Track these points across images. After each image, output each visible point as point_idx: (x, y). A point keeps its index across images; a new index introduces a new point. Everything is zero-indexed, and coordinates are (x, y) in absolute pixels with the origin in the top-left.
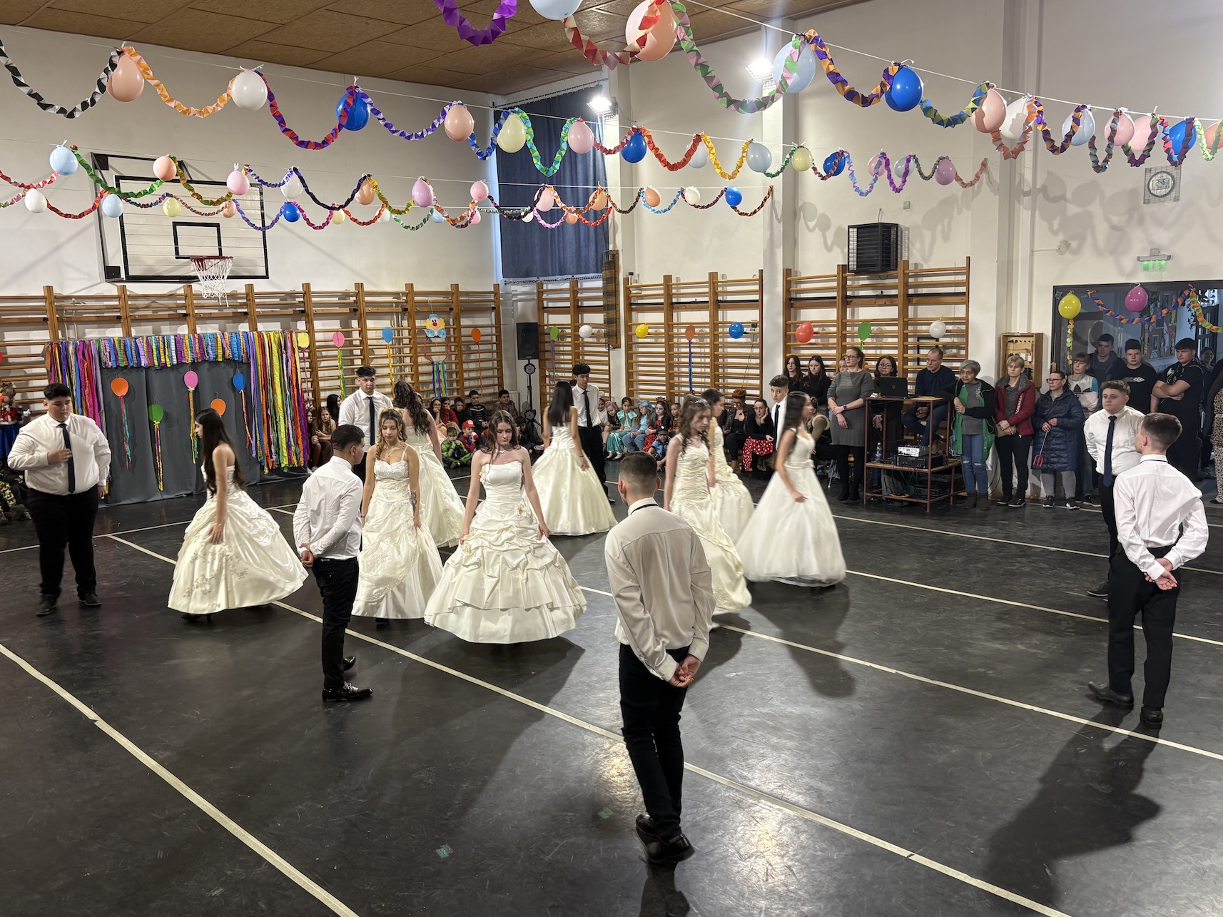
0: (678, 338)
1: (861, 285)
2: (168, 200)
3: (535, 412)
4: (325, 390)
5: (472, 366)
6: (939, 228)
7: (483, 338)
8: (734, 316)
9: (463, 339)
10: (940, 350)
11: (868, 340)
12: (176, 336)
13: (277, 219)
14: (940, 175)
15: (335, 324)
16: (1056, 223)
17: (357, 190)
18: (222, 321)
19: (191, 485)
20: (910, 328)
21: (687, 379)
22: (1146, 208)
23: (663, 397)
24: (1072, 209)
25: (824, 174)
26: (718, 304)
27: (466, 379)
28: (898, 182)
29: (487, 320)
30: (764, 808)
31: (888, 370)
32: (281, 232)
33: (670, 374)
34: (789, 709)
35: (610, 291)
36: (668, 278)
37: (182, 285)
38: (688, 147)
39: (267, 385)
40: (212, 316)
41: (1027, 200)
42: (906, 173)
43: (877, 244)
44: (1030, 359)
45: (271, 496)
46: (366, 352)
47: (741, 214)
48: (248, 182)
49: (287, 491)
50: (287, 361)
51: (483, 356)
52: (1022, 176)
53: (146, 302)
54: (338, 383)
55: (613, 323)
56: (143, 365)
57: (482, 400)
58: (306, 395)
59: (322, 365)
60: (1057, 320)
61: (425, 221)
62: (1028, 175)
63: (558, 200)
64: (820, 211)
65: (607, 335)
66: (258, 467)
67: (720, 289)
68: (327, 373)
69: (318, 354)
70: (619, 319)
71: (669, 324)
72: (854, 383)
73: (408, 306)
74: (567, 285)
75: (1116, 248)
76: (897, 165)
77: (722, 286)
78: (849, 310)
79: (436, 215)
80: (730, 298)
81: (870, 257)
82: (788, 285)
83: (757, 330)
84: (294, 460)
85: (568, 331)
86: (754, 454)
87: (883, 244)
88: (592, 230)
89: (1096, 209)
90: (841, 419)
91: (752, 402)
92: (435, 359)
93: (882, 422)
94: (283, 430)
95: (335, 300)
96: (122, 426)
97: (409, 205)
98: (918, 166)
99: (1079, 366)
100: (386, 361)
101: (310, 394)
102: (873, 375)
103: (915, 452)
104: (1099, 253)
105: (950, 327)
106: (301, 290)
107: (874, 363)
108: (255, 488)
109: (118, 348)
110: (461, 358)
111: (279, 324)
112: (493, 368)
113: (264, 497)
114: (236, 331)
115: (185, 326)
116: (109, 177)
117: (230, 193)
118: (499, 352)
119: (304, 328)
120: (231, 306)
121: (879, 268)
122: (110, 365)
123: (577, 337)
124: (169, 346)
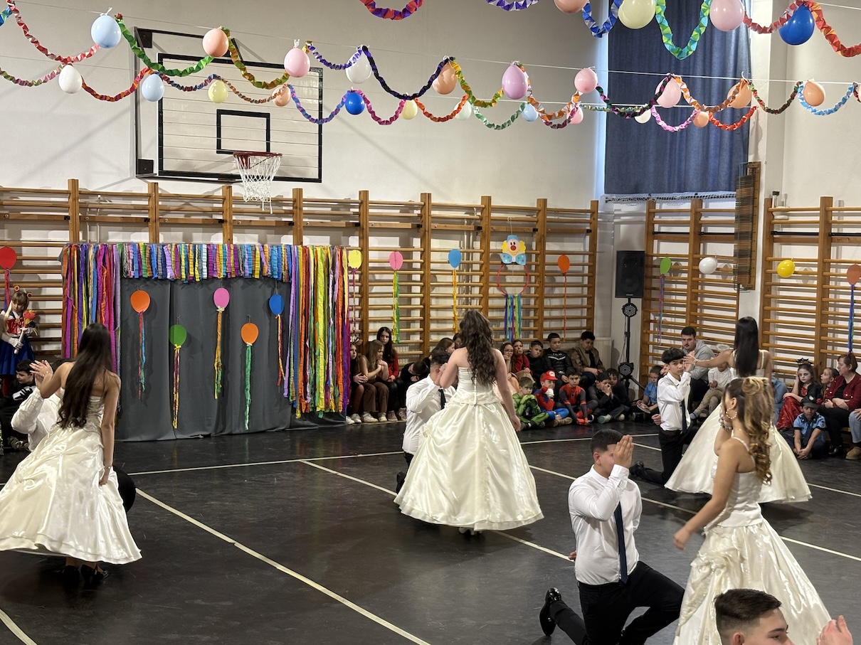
0: (837, 280)
2: (215, 83)
3: (632, 366)
4: (375, 321)
5: (556, 302)
9: (547, 268)
12: (208, 245)
13: (337, 110)
15: (394, 242)
17: (436, 76)
18: (263, 231)
19: (209, 425)
21: (847, 337)
27: (546, 319)
29: (579, 245)
32: (341, 127)
33: (822, 328)
35: (746, 215)
36: (827, 201)
37: (221, 185)
39: (308, 312)
40: (252, 224)
45: (301, 446)
46: (428, 281)
48: (308, 63)
49: (320, 441)
50: (334, 283)
51: (570, 291)
53: (179, 204)
54: (391, 314)
55: (746, 256)
56: (168, 277)
57: (564, 347)
58: (352, 325)
59: (374, 291)
61: (513, 118)
63: (687, 95)
65: (737, 272)
66: (290, 409)
68: (379, 301)
69: (370, 277)
70: (756, 251)
71: (825, 263)
73: (483, 224)
74: (687, 206)
79: (530, 111)
84: (332, 404)
85: (685, 264)
88: (727, 135)
92: (509, 291)
94: (322, 367)
95: (396, 212)
96: (139, 347)
97: (497, 96)
100: (450, 291)
101: (357, 325)
106: (357, 198)
108: (283, 434)
109: (143, 257)
110: (543, 292)
111: (328, 238)
112: (581, 307)
113: (293, 447)
114: (277, 244)
115: (221, 235)
116: (152, 54)
117: (286, 77)
118: (591, 286)
119: (357, 245)
120: (276, 214)
122: (132, 274)
123: (696, 272)
124: (200, 256)
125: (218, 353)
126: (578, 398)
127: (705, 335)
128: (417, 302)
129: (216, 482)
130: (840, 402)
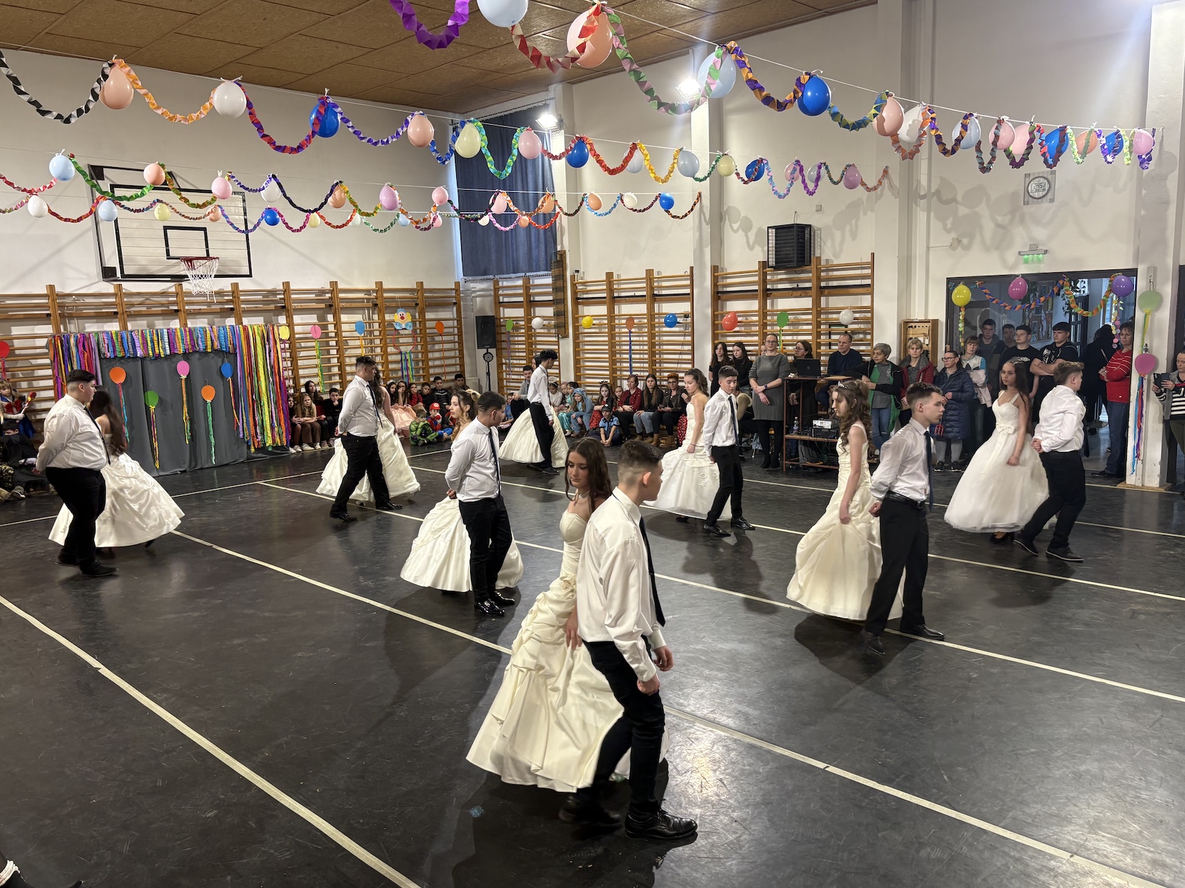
0: (620, 328)
1: (779, 279)
2: (159, 205)
4: (304, 377)
5: (437, 355)
6: (848, 228)
8: (668, 308)
9: (428, 331)
10: (850, 335)
11: (786, 328)
12: (168, 329)
13: (259, 223)
14: (847, 180)
15: (313, 318)
16: (949, 222)
17: (330, 195)
18: (211, 316)
19: (184, 463)
22: (1026, 209)
23: (609, 381)
24: (963, 211)
25: (746, 179)
26: (654, 298)
27: (431, 367)
28: (811, 186)
29: (449, 314)
30: (699, 730)
31: (804, 352)
32: (263, 235)
33: (613, 360)
34: (720, 646)
35: (559, 288)
36: (609, 275)
37: (173, 284)
38: (626, 155)
39: (252, 373)
40: (202, 311)
41: (923, 202)
42: (818, 178)
43: (793, 243)
45: (257, 472)
46: (341, 345)
47: (674, 217)
48: (231, 189)
49: (272, 467)
50: (270, 351)
51: (446, 346)
52: (919, 182)
53: (141, 299)
54: (316, 371)
55: (561, 315)
56: (138, 355)
57: (445, 386)
58: (287, 382)
59: (301, 355)
60: (951, 307)
61: (392, 224)
62: (924, 181)
63: (511, 205)
64: (743, 215)
65: (556, 326)
66: (245, 446)
67: (656, 284)
68: (306, 362)
69: (298, 345)
70: (567, 311)
71: (611, 316)
72: (773, 365)
73: (378, 302)
74: (520, 283)
75: (1000, 243)
76: (810, 172)
77: (658, 282)
78: (769, 302)
79: (403, 219)
80: (664, 292)
81: (787, 254)
82: (715, 280)
83: (689, 320)
84: (278, 439)
85: (522, 323)
87: (798, 242)
88: (542, 232)
89: (983, 209)
90: (762, 396)
92: (403, 349)
93: (798, 399)
94: (267, 413)
95: (313, 296)
97: (377, 208)
98: (828, 172)
99: (970, 348)
101: (291, 381)
102: (790, 358)
104: (987, 249)
105: (857, 315)
106: (282, 288)
107: (791, 347)
108: (242, 465)
109: (116, 341)
110: (427, 347)
111: (262, 318)
112: (455, 357)
113: (251, 473)
114: (223, 325)
115: (177, 321)
116: (105, 185)
117: (214, 199)
118: (460, 342)
119: (285, 322)
120: (219, 303)
121: (795, 264)
122: (109, 355)
123: (530, 328)
124: (162, 338)
125: (185, 409)
128: (335, 361)
129: (194, 504)
130: (627, 408)
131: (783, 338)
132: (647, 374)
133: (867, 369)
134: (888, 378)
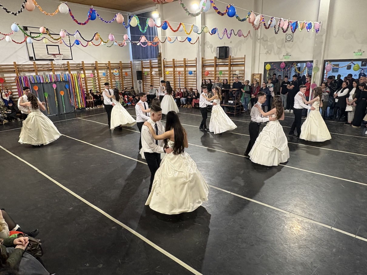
0: (176, 74)
1: (220, 62)
2: (44, 39)
5: (126, 82)
6: (238, 48)
7: (128, 75)
8: (190, 69)
10: (238, 77)
11: (221, 75)
12: (49, 75)
13: (74, 44)
14: (239, 34)
15: (91, 72)
16: (265, 47)
17: (94, 36)
18: (61, 71)
19: (56, 112)
20: (231, 72)
21: (179, 85)
22: (286, 43)
24: (269, 43)
25: (211, 34)
26: (186, 66)
27: (124, 85)
28: (229, 36)
29: (129, 70)
31: (226, 82)
32: (75, 47)
33: (175, 83)
34: (204, 162)
35: (160, 63)
36: (174, 60)
37: (50, 61)
38: (178, 26)
39: (74, 87)
40: (59, 69)
41: (259, 41)
42: (231, 34)
43: (224, 52)
44: (258, 80)
46: (99, 80)
47: (191, 44)
48: (65, 34)
49: (82, 114)
50: (79, 81)
51: (128, 79)
52: (258, 35)
53: (41, 66)
54: (92, 86)
55: (160, 71)
56: (41, 82)
57: (128, 90)
58: (84, 90)
59: (88, 82)
60: (265, 70)
61: (112, 45)
62: (259, 35)
63: (146, 40)
64: (210, 43)
65: (159, 74)
66: (74, 108)
67: (186, 62)
68: (89, 84)
69: (87, 79)
70: (162, 70)
71: (174, 71)
73: (109, 67)
74: (149, 61)
75: (278, 53)
76: (229, 32)
77: (187, 62)
78: (217, 68)
79: (115, 43)
80: (189, 65)
81: (222, 55)
82: (203, 61)
83: (196, 73)
84: (82, 106)
85: (149, 73)
86: (195, 103)
88: (154, 47)
89: (274, 43)
91: (194, 90)
92: (116, 80)
93: (224, 95)
94: (79, 99)
95: (90, 65)
97: (108, 41)
98: (234, 32)
99: (270, 81)
100: (104, 81)
102: (222, 84)
103: (232, 102)
104: (275, 54)
105: (240, 72)
106: (81, 63)
107: (223, 81)
108: (73, 113)
109: (35, 78)
110: (123, 80)
111: (76, 72)
112: (131, 83)
113: (76, 115)
114: (65, 73)
115: (52, 72)
116: (28, 33)
117: (61, 37)
118: (132, 78)
119: (83, 73)
120: (64, 67)
121: (224, 58)
122: (33, 82)
123: (152, 74)
124: (48, 77)
125: (56, 98)
126: (132, 100)
127: (154, 86)
128: (97, 84)
130: (179, 97)
131: (221, 78)
132: (184, 87)
133: (243, 87)
134: (248, 89)
